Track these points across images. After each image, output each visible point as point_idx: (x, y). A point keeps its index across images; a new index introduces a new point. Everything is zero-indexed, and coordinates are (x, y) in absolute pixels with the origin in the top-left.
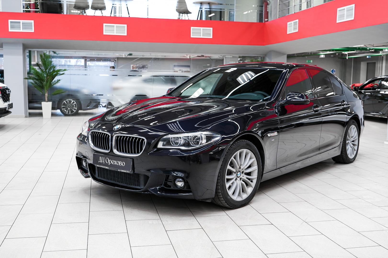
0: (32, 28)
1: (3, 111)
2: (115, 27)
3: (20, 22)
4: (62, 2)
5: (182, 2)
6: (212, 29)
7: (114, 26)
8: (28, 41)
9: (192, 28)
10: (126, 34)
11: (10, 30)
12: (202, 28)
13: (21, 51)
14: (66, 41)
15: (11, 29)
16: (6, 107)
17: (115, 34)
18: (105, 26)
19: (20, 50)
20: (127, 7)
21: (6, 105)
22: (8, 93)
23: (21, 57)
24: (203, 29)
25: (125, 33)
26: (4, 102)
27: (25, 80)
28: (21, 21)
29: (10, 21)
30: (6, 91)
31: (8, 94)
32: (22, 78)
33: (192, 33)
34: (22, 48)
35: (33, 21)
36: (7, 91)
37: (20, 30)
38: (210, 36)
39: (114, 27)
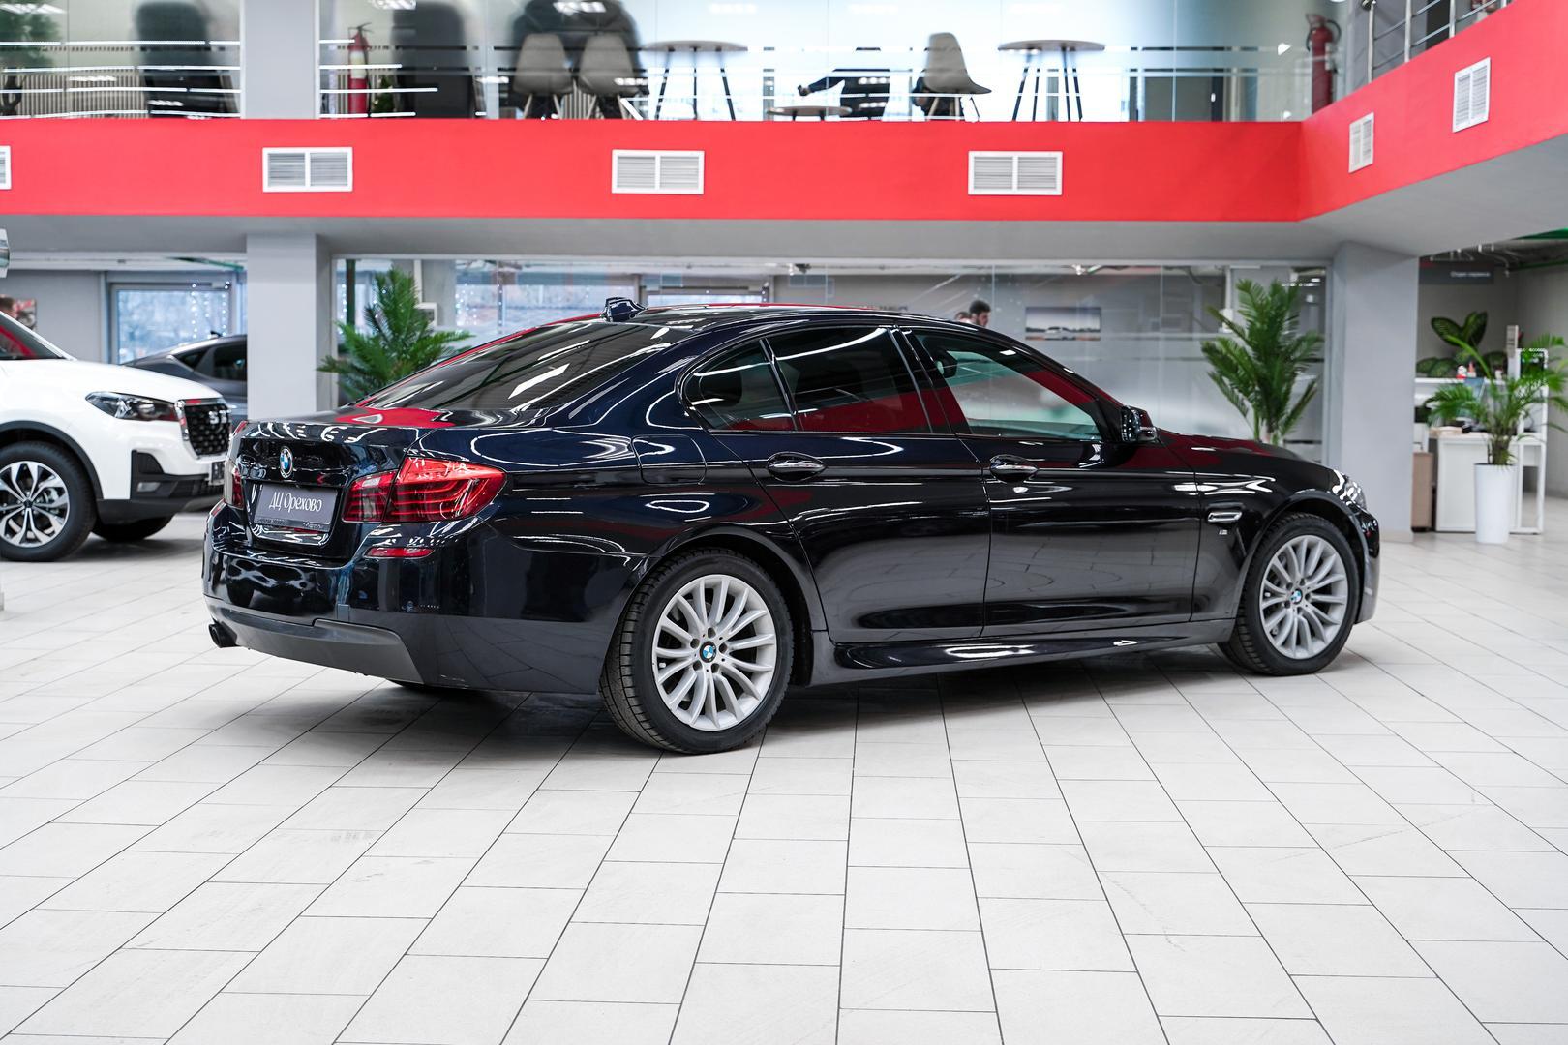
0: (346, 178)
1: (192, 488)
2: (658, 161)
3: (301, 157)
4: (473, 72)
5: (944, 49)
6: (1059, 155)
7: (654, 158)
8: (337, 225)
9: (972, 155)
10: (700, 190)
11: (267, 188)
12: (1016, 155)
13: (310, 263)
14: (468, 220)
15: (270, 184)
16: (204, 472)
17: (657, 190)
18: (620, 158)
19: (306, 259)
20: (725, 79)
21: (208, 466)
22: (216, 421)
23: (308, 290)
24: (1020, 158)
25: (696, 185)
26: (198, 454)
27: (320, 372)
28: (308, 152)
29: (266, 152)
30: (208, 416)
31: (217, 425)
32: (313, 365)
33: (976, 174)
34: (312, 251)
35: (348, 151)
36: (211, 413)
37: (303, 184)
38: (1054, 188)
39: (654, 164)
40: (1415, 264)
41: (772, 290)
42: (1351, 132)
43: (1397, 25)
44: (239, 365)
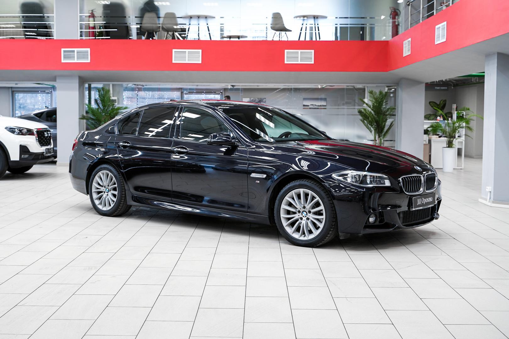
0: (88, 58)
1: (39, 157)
2: (187, 53)
3: (74, 51)
4: (128, 25)
5: (277, 18)
6: (313, 51)
7: (186, 52)
8: (85, 73)
9: (286, 51)
10: (200, 62)
11: (63, 61)
12: (299, 51)
13: (77, 85)
15: (64, 60)
16: (43, 151)
17: (187, 62)
18: (175, 52)
19: (75, 84)
20: (208, 27)
21: (44, 149)
22: (47, 135)
23: (76, 94)
24: (301, 52)
25: (199, 60)
26: (41, 146)
28: (76, 50)
29: (63, 50)
31: (47, 137)
32: (78, 117)
33: (287, 57)
34: (77, 81)
35: (89, 50)
37: (74, 60)
38: (312, 61)
40: (424, 86)
41: (223, 93)
42: (404, 44)
43: (418, 10)
44: (54, 117)
